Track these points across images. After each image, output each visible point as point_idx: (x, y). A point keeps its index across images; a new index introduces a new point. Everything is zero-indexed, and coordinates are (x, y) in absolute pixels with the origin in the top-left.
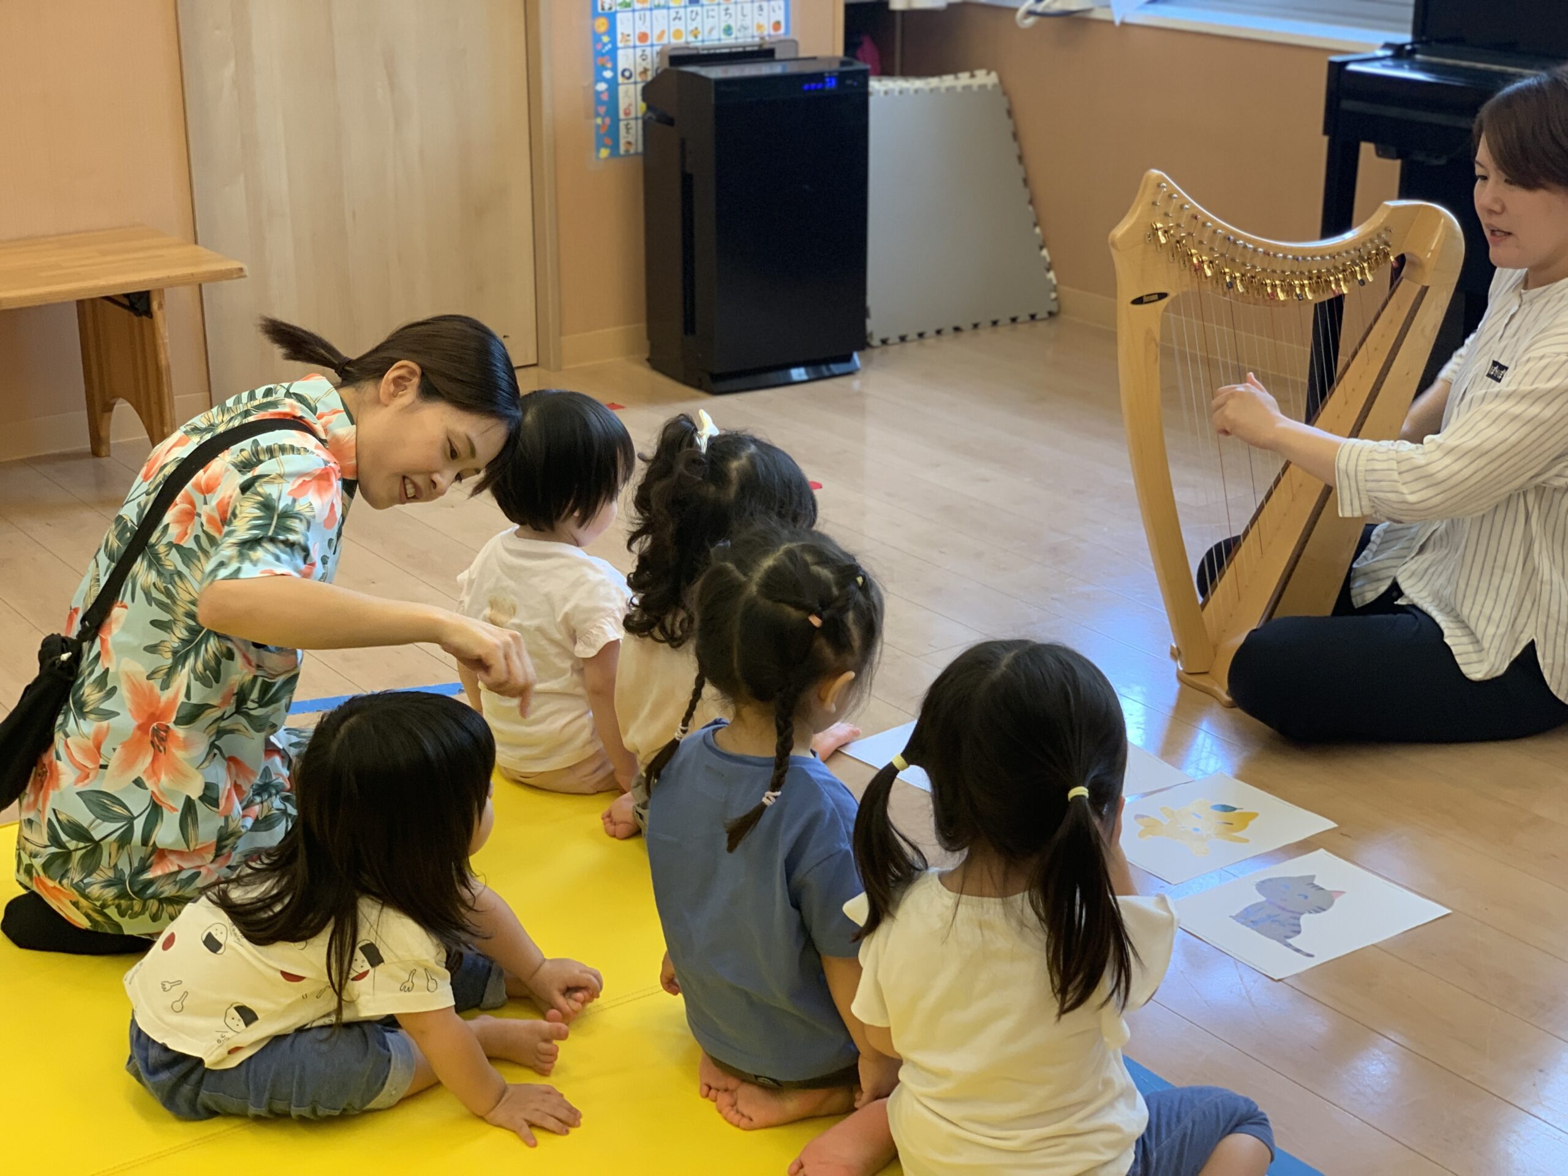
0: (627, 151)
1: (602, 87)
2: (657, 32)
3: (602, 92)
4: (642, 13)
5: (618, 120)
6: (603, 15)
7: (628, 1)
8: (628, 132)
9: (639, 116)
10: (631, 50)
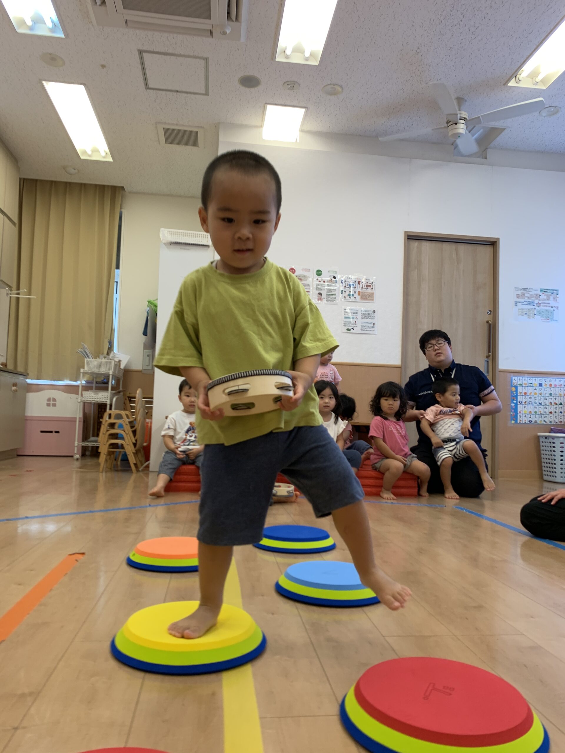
0: (520, 422)
1: (513, 405)
2: (529, 392)
3: (513, 406)
4: (525, 387)
5: (518, 414)
6: (514, 387)
7: (521, 384)
8: (520, 417)
9: (524, 413)
10: (522, 396)
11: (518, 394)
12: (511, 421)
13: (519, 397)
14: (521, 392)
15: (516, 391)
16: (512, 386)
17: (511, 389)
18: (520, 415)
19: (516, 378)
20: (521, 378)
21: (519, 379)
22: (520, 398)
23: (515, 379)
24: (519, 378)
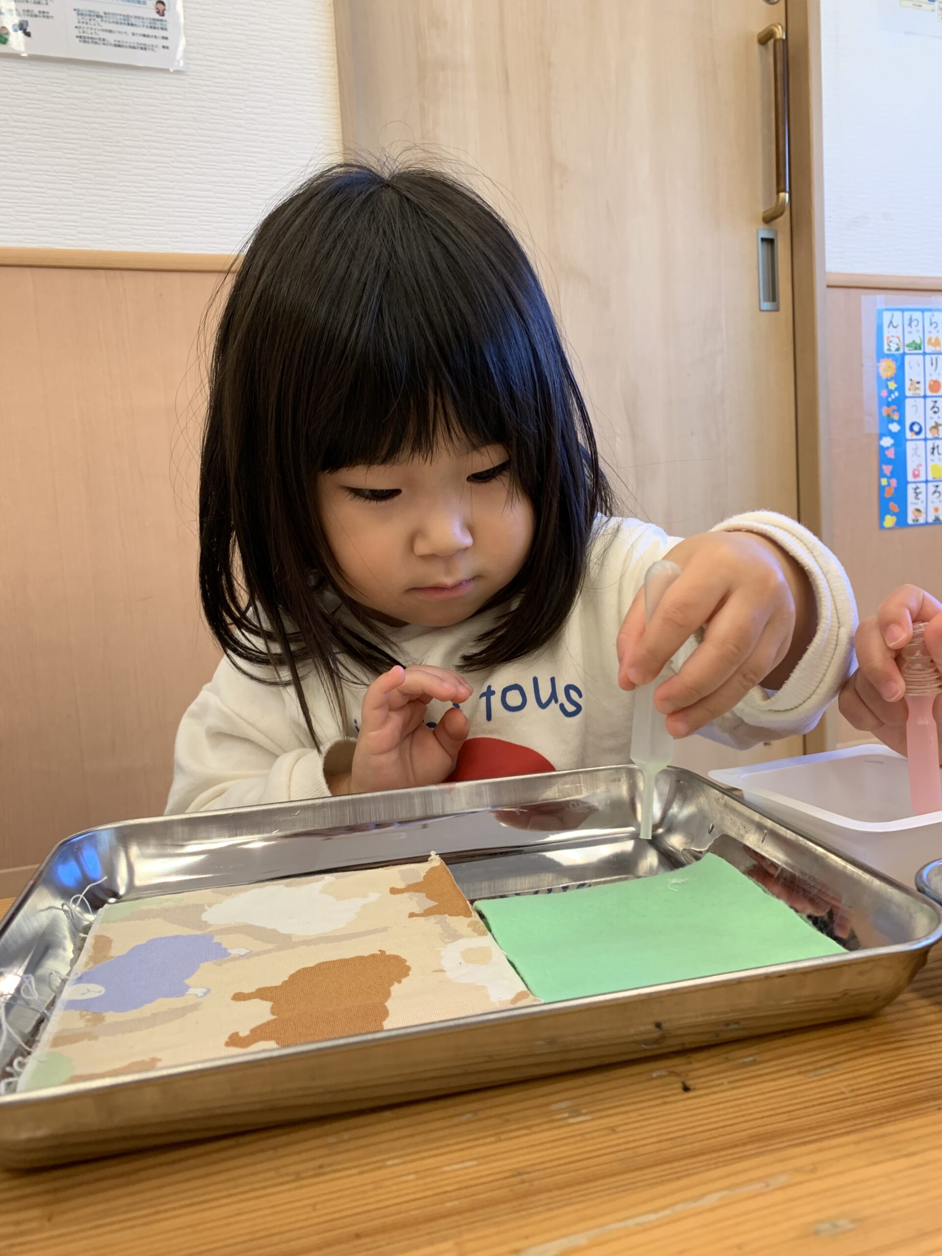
0: (916, 520)
1: (887, 442)
3: (888, 448)
4: (934, 357)
5: (907, 482)
6: (888, 356)
7: (918, 341)
8: (916, 498)
9: (930, 478)
10: (922, 400)
11: (908, 393)
12: (882, 519)
13: (908, 402)
14: (918, 383)
15: (899, 376)
16: (881, 355)
17: (878, 367)
18: (914, 486)
19: (898, 314)
20: (917, 315)
21: (911, 320)
22: (913, 411)
23: (891, 322)
24: (907, 315)
